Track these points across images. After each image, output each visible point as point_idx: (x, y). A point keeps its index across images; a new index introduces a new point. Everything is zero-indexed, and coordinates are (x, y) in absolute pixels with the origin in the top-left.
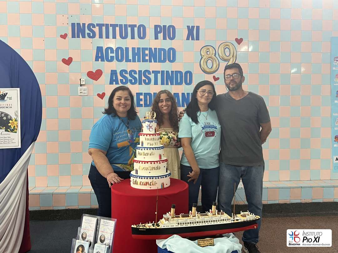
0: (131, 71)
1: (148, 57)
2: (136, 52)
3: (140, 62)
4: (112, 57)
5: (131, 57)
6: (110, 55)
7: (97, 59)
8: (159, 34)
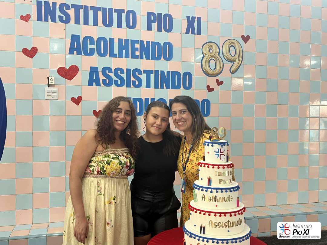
0: (117, 70)
1: (139, 52)
2: (124, 45)
3: (129, 58)
4: (92, 50)
5: (116, 51)
6: (89, 47)
7: (71, 52)
8: (152, 24)
